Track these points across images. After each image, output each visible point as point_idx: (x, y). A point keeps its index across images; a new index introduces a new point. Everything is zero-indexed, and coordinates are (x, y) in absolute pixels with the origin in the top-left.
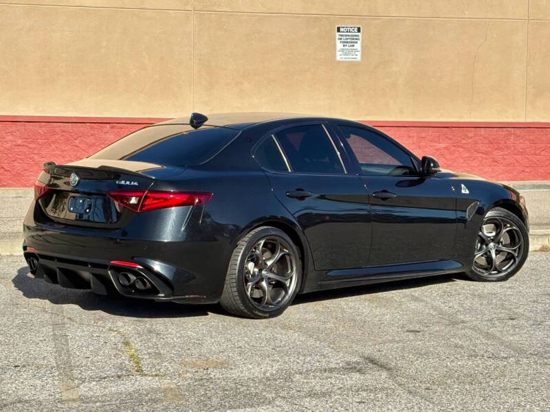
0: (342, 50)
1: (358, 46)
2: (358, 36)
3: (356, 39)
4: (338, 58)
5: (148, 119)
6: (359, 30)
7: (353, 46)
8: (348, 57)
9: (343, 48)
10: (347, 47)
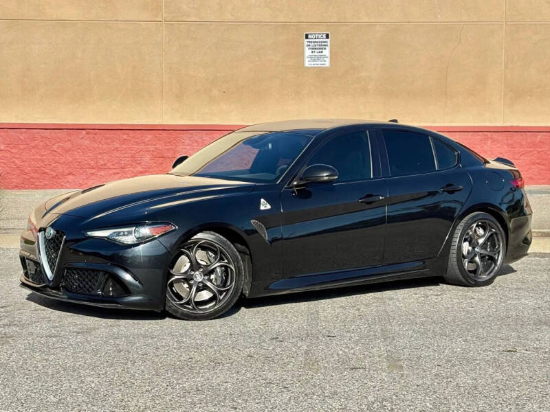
0: (310, 57)
1: (326, 52)
2: (326, 42)
3: (324, 45)
4: (307, 64)
5: (121, 125)
6: (327, 36)
7: (322, 52)
8: (318, 63)
9: (311, 54)
10: (316, 54)
